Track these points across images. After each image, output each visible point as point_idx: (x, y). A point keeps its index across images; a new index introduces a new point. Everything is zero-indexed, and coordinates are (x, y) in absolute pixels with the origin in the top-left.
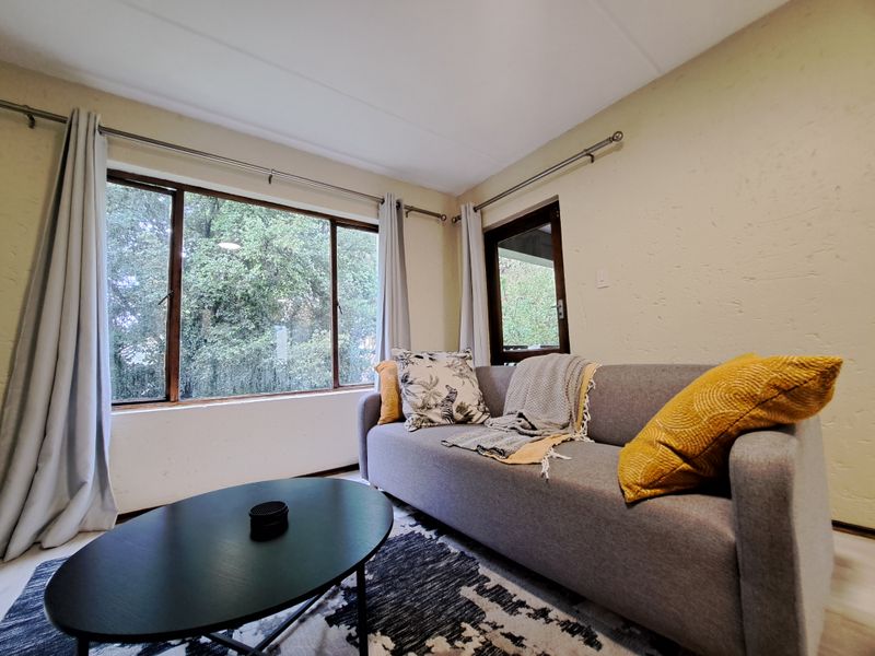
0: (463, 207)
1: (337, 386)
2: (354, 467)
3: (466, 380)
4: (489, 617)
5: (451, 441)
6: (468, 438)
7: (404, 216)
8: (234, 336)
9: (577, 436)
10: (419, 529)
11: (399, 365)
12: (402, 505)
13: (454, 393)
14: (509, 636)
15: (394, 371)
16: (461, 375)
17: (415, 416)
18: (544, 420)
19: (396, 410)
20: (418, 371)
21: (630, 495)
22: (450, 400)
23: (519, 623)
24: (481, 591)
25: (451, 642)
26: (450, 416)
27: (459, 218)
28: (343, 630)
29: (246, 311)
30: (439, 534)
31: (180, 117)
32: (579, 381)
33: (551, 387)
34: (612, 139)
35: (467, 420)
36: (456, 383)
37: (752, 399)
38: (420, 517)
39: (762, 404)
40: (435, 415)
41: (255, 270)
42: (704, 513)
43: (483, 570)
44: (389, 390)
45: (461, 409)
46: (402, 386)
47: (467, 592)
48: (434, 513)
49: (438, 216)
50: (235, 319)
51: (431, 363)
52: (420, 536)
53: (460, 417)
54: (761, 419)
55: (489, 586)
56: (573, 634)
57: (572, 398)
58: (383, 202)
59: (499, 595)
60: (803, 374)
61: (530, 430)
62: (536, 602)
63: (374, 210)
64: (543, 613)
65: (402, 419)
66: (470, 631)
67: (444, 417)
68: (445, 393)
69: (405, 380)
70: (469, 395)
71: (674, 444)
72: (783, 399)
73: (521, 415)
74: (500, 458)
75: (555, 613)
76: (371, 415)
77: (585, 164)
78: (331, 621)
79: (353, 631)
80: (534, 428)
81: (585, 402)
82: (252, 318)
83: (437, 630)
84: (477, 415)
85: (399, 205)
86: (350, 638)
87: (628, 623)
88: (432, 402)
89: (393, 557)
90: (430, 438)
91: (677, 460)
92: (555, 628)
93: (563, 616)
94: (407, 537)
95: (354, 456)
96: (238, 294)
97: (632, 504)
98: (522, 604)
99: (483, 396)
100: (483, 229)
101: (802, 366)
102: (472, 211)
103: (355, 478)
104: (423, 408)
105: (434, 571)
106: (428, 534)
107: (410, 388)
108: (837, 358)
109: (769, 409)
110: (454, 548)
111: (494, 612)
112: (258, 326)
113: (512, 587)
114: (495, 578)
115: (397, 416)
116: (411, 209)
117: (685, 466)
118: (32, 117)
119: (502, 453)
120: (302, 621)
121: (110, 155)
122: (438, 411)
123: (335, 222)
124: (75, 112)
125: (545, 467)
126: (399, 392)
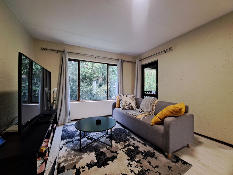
0: (136, 60)
1: (108, 99)
2: (111, 116)
3: (133, 101)
4: (131, 141)
5: (128, 113)
6: (131, 112)
7: (123, 62)
8: (86, 85)
9: (151, 114)
10: (122, 128)
11: (120, 97)
12: (119, 123)
13: (130, 103)
14: (133, 143)
15: (119, 98)
16: (132, 100)
17: (122, 107)
18: (146, 110)
19: (119, 105)
20: (124, 99)
21: (152, 124)
22: (129, 105)
23: (135, 142)
24: (130, 137)
25: (124, 143)
26: (129, 108)
27: (136, 62)
28: (108, 139)
29: (89, 80)
30: (125, 129)
31: (80, 47)
32: (154, 104)
33: (148, 104)
34: (169, 49)
35: (132, 109)
36: (131, 102)
37: (170, 112)
38: (122, 125)
39: (171, 113)
40: (126, 107)
41: (90, 71)
42: (161, 128)
43: (131, 135)
44: (118, 102)
45: (131, 107)
46: (120, 101)
47: (128, 137)
48: (125, 125)
49: (131, 62)
50: (86, 82)
51: (126, 97)
52: (122, 129)
53: (131, 108)
54: (171, 115)
55: (132, 137)
56: (143, 144)
57: (152, 107)
58: (118, 60)
59: (133, 139)
60: (177, 109)
61: (142, 112)
62: (139, 140)
63: (116, 62)
64: (139, 142)
65: (120, 107)
66: (127, 142)
67: (128, 108)
68: (128, 103)
69: (121, 100)
70: (133, 104)
71: (159, 117)
72: (174, 112)
73: (141, 109)
74: (135, 117)
75: (141, 142)
76: (114, 106)
77: (164, 53)
78: (107, 138)
79: (110, 140)
80: (143, 112)
81: (154, 108)
82: (90, 81)
83: (122, 141)
84: (135, 108)
85: (122, 60)
86: (109, 140)
87: (152, 144)
88: (126, 105)
89: (117, 131)
90: (124, 112)
91: (159, 120)
92: (140, 143)
93: (142, 142)
94: (120, 128)
95: (111, 114)
96: (87, 76)
97: (152, 125)
98: (136, 140)
99: (136, 104)
100: (141, 65)
101: (177, 108)
102: (139, 61)
103: (111, 117)
104: (124, 106)
105: (123, 134)
106: (123, 129)
107: (122, 102)
108: (182, 107)
109: (172, 114)
110: (127, 131)
111: (132, 140)
112: (91, 83)
113: (136, 138)
114: (133, 136)
115: (119, 107)
116: (124, 61)
117: (160, 121)
118: (57, 51)
119: (135, 116)
120: (103, 137)
121: (69, 57)
122: (127, 107)
123: (108, 65)
124: (64, 50)
125: (141, 119)
126: (120, 102)
